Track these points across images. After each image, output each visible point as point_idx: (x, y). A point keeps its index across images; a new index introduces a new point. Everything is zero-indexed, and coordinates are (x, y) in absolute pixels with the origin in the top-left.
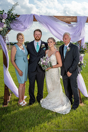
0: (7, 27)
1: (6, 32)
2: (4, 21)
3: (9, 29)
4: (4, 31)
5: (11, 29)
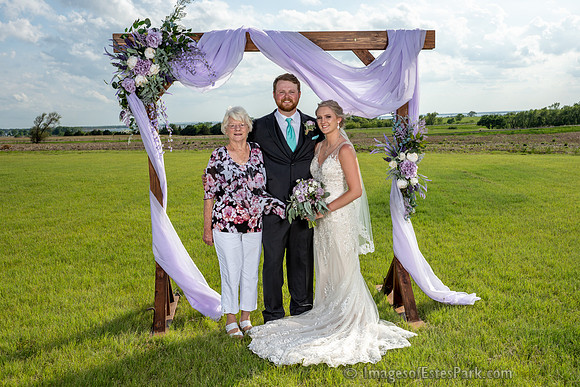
0: (161, 74)
1: (158, 89)
2: (149, 53)
3: (169, 80)
4: (152, 88)
5: (174, 79)
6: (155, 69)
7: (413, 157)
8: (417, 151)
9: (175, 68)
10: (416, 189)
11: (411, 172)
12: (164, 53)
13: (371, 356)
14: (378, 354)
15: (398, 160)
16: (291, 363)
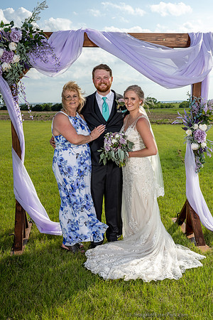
0: (21, 62)
1: (19, 73)
3: (26, 67)
4: (14, 72)
5: (31, 66)
6: (16, 58)
7: (203, 127)
8: (207, 123)
9: (32, 58)
10: (205, 151)
11: (202, 138)
12: (23, 46)
13: (174, 274)
14: (179, 272)
15: (192, 129)
16: (116, 278)
